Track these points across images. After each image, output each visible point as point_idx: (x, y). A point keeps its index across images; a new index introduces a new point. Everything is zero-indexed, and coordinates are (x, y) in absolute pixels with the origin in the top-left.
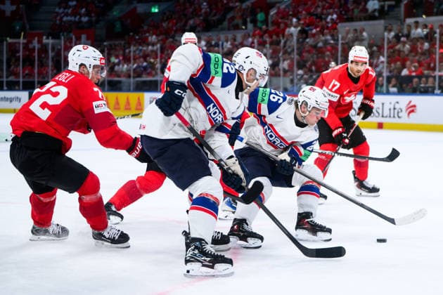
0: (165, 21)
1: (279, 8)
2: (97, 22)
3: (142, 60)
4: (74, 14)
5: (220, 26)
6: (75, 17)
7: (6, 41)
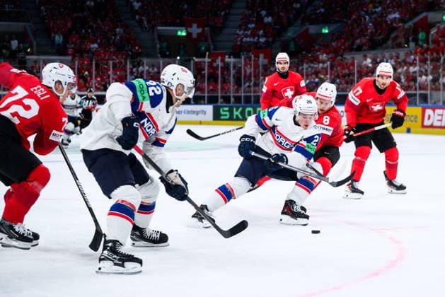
0: (334, 41)
1: (439, 28)
2: (274, 42)
3: (313, 76)
4: (253, 35)
5: (384, 45)
6: (254, 38)
7: (194, 60)
